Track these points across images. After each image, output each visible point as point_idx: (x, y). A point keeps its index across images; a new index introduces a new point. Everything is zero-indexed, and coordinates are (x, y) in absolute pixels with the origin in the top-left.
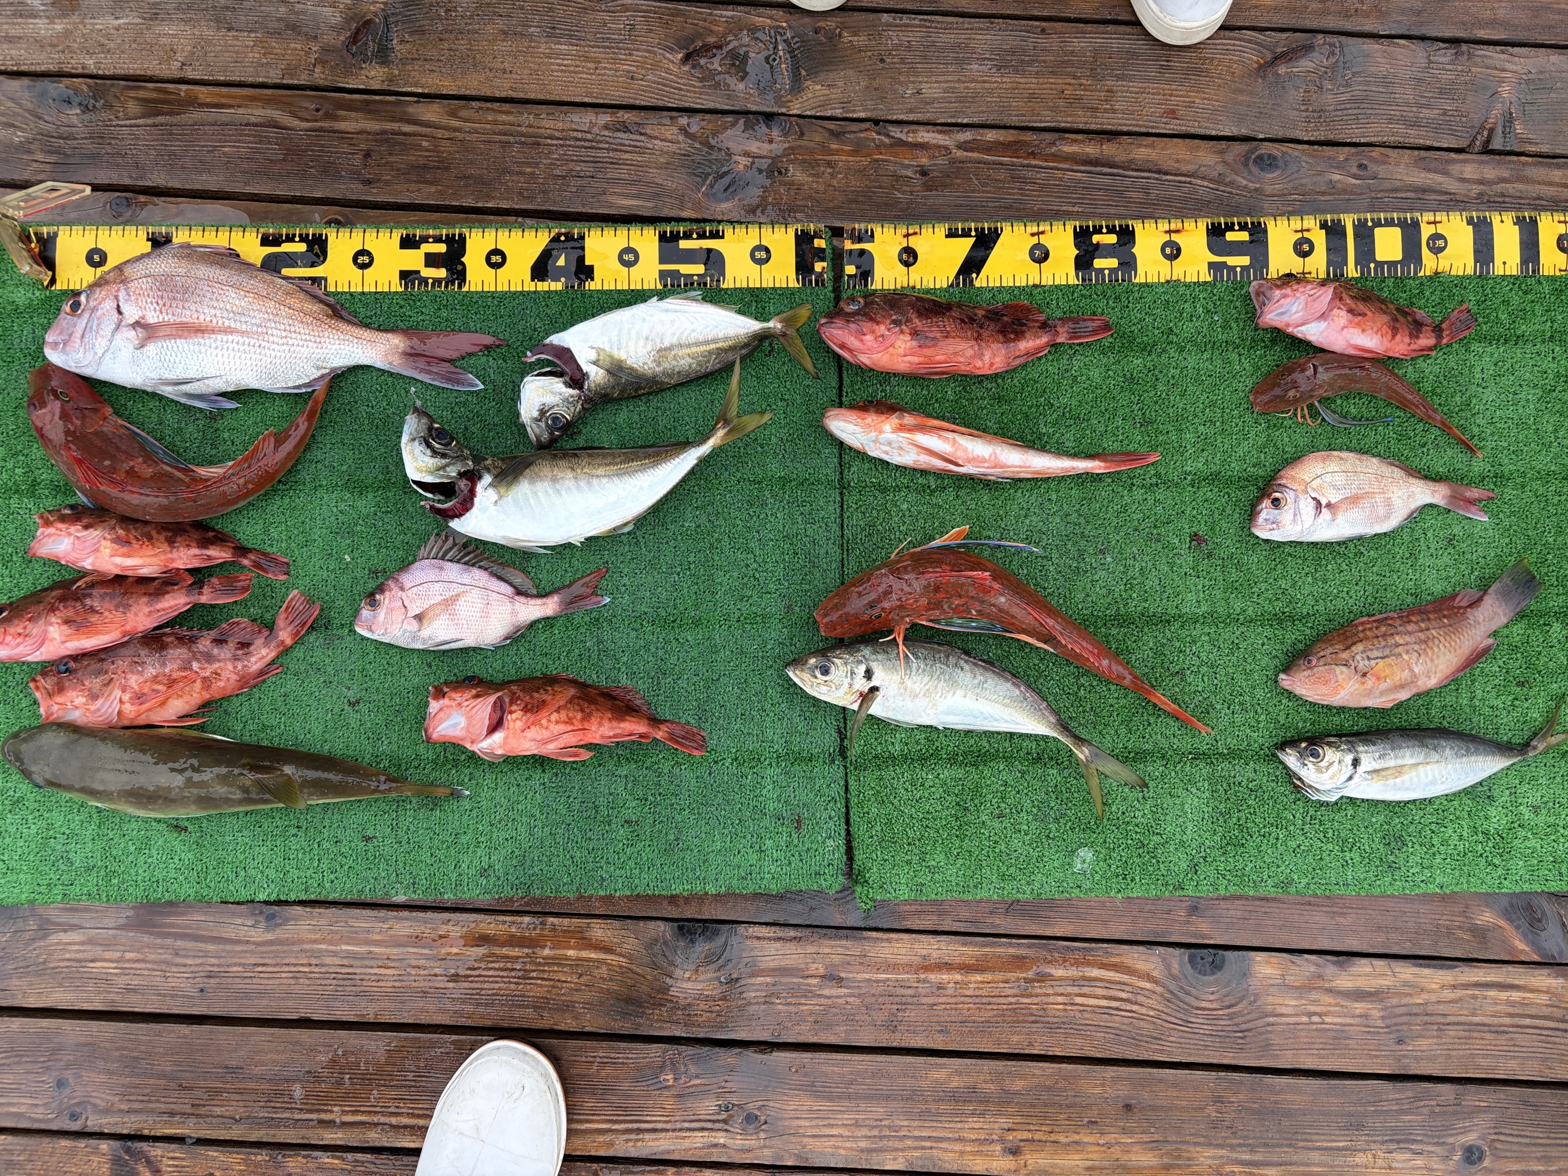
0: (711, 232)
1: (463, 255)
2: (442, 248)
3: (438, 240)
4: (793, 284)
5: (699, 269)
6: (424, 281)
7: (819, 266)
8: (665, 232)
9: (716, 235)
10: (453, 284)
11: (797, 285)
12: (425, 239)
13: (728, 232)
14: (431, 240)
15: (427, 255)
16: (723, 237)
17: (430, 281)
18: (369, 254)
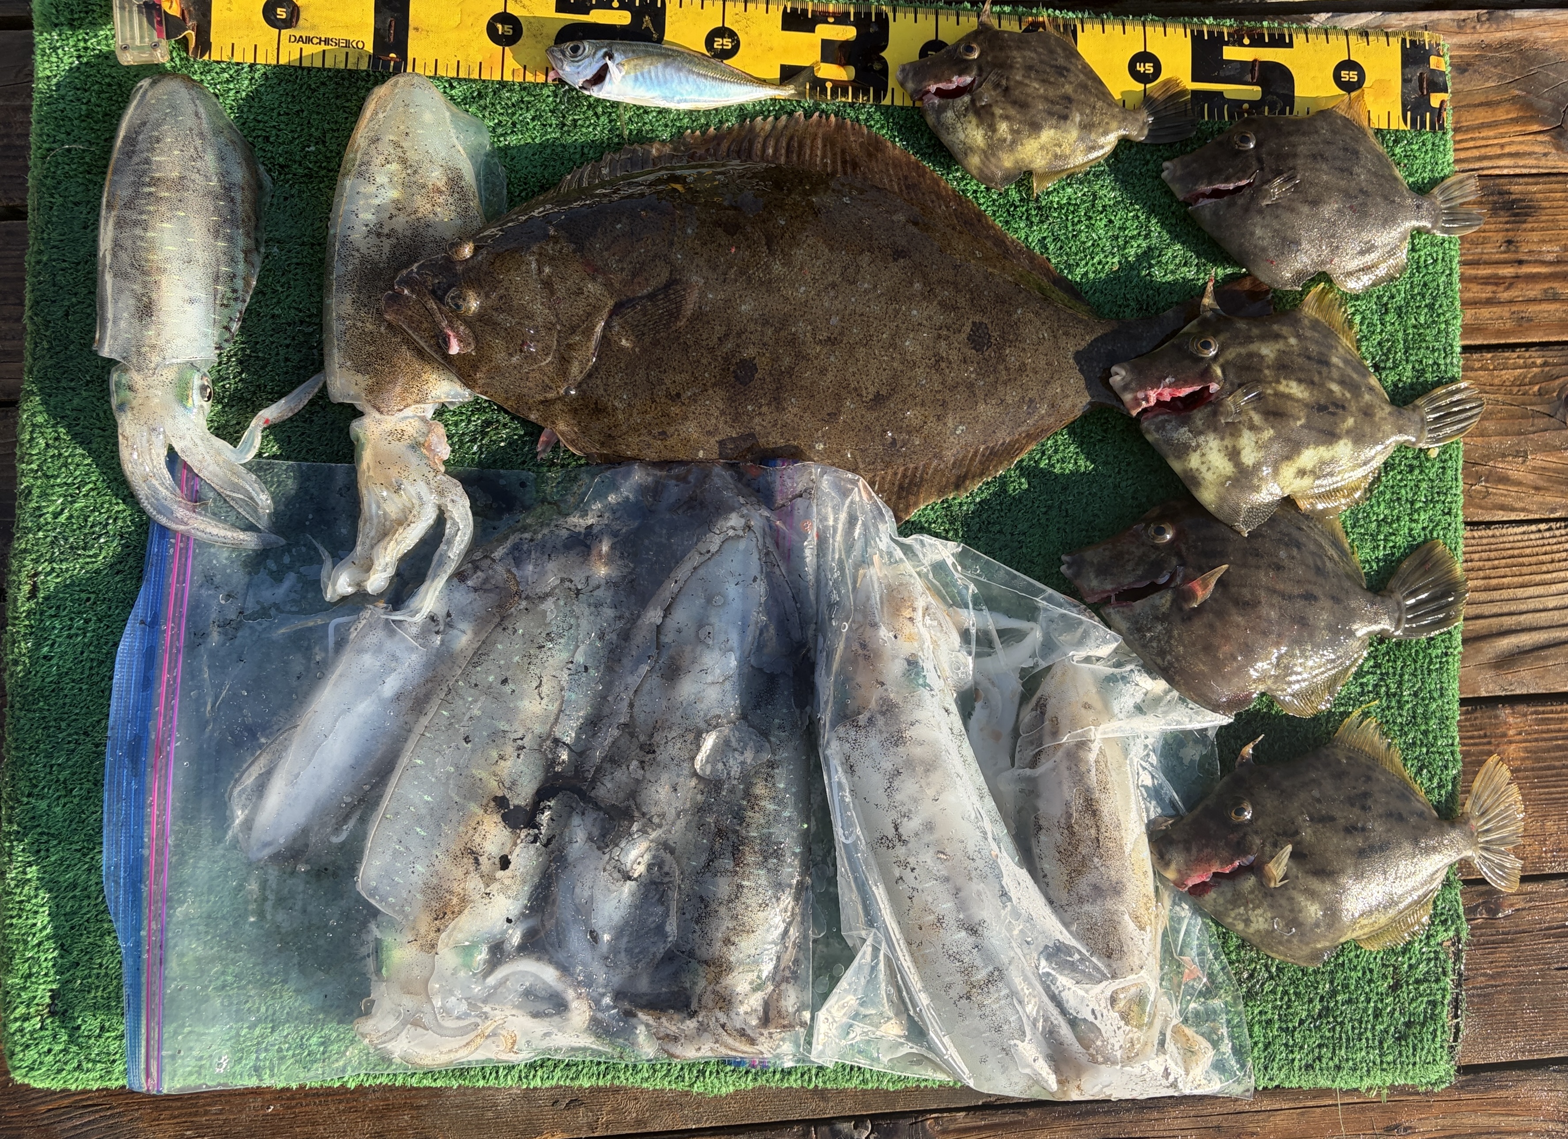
0: (1271, 36)
1: (884, 48)
2: (849, 33)
3: (841, 19)
4: (1397, 123)
5: (1254, 92)
6: (818, 84)
7: (1435, 100)
8: (1201, 33)
9: (1280, 41)
10: (866, 93)
11: (1402, 127)
12: (821, 18)
13: (1299, 39)
14: (831, 20)
15: (824, 42)
16: (1290, 45)
17: (829, 85)
18: (732, 35)
